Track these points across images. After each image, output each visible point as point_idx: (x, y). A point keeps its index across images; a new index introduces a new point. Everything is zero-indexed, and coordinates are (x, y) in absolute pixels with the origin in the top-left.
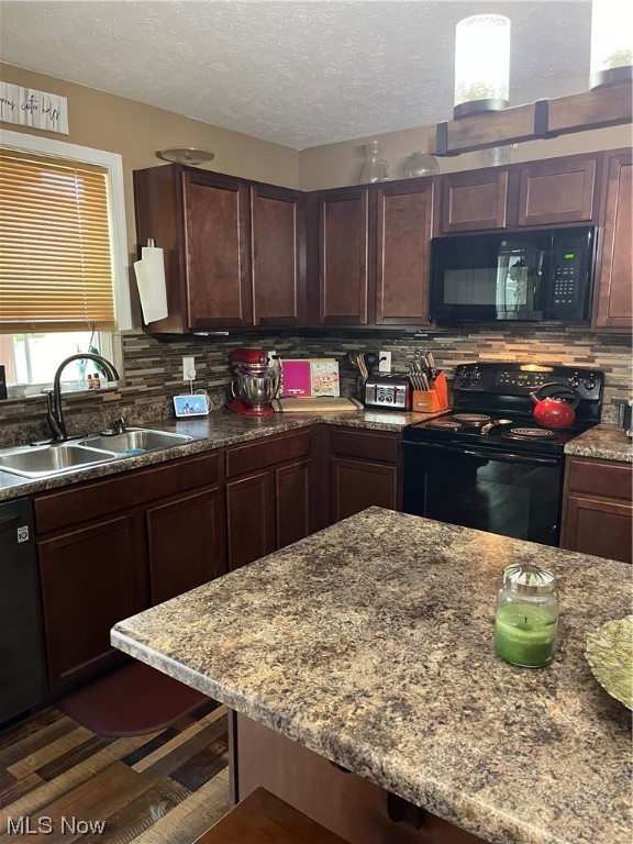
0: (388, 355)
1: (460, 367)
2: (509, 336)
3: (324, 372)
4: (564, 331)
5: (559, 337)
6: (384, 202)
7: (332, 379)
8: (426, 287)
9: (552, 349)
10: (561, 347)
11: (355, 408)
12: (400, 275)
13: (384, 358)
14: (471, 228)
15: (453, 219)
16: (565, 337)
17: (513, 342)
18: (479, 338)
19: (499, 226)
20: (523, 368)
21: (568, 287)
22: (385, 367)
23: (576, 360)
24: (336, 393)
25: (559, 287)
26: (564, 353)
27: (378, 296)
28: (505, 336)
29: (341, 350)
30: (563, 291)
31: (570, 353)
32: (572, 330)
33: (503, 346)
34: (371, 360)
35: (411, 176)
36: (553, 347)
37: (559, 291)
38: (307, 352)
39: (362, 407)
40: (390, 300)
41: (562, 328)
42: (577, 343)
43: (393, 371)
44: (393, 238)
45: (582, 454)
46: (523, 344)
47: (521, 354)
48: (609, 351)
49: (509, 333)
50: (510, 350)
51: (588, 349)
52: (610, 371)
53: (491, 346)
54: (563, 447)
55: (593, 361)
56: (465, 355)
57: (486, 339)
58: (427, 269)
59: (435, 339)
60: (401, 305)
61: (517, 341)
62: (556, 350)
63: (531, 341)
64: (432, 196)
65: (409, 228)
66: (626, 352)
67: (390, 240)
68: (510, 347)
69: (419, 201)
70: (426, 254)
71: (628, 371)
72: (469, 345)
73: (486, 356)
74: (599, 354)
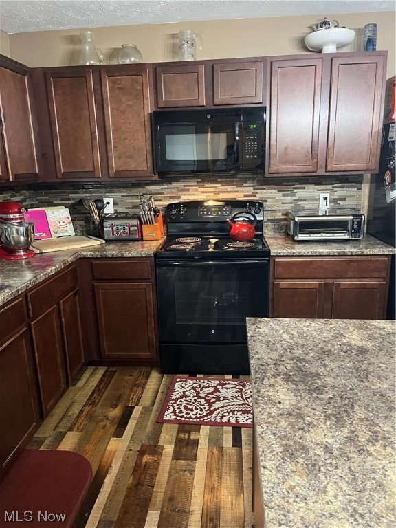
0: (111, 200)
1: (170, 206)
2: (200, 182)
3: (58, 216)
4: (236, 178)
5: (233, 182)
6: (107, 82)
7: (66, 222)
8: (149, 148)
9: (229, 190)
10: (235, 188)
11: (99, 243)
12: (126, 139)
13: (108, 203)
14: (180, 105)
15: (165, 98)
16: (237, 181)
17: (203, 187)
18: (179, 185)
19: (201, 105)
20: (205, 204)
21: (254, 147)
22: (109, 210)
23: (245, 196)
24: (72, 233)
25: (248, 147)
26: (237, 192)
27: (109, 155)
28: (198, 182)
29: (69, 199)
30: (251, 150)
31: (241, 192)
32: (241, 176)
33: (197, 190)
34: (99, 205)
35: (121, 63)
36: (230, 188)
37: (248, 150)
38: (37, 203)
39: (104, 242)
40: (120, 158)
41: (234, 176)
42: (244, 185)
43: (116, 212)
44: (118, 110)
45: (282, 254)
46: (210, 187)
47: (210, 194)
48: (264, 189)
49: (200, 180)
50: (202, 192)
51: (252, 188)
52: (266, 201)
53: (188, 190)
54: (270, 252)
55: (255, 196)
56: (170, 197)
57: (184, 186)
58: (148, 134)
59: (147, 187)
60: (129, 162)
61: (206, 185)
62: (232, 190)
63: (215, 185)
64: (148, 79)
65: (130, 103)
66: (275, 189)
67: (116, 111)
68: (202, 190)
69: (137, 82)
70: (146, 123)
71: (276, 200)
72: (173, 190)
73: (186, 197)
74: (258, 191)
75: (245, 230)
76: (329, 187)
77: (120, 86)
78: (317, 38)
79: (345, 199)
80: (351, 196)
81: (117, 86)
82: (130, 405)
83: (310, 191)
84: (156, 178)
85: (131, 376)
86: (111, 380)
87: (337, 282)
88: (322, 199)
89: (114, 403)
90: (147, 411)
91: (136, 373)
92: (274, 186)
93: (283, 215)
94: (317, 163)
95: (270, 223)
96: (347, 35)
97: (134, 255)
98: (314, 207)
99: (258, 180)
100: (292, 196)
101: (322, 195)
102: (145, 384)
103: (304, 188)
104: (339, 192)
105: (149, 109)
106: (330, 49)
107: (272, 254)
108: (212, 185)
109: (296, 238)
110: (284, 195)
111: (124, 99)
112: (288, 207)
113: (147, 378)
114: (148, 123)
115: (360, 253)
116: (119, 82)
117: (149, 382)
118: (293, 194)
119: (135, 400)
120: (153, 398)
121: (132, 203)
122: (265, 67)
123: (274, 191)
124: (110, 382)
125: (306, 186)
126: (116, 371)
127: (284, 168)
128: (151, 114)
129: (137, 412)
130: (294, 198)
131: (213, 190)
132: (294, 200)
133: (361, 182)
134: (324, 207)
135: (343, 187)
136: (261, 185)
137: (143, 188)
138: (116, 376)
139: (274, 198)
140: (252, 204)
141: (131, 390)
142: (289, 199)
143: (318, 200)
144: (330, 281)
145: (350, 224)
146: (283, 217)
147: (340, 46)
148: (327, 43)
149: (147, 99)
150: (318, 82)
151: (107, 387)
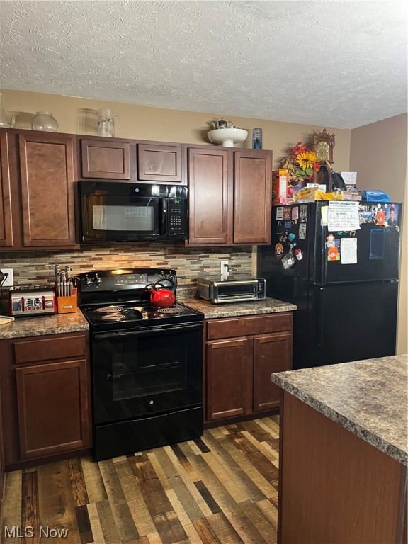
0: (10, 271)
2: (114, 251)
5: (146, 250)
6: (25, 146)
9: (142, 258)
12: (45, 206)
13: (6, 275)
14: (105, 177)
15: (90, 168)
16: (149, 250)
17: (117, 255)
18: (92, 254)
19: (126, 178)
21: (178, 220)
23: (158, 264)
25: (173, 220)
26: (150, 260)
27: (25, 223)
28: (111, 251)
30: (176, 223)
31: (154, 260)
32: (154, 246)
37: (173, 223)
39: (13, 319)
40: (37, 226)
41: (147, 245)
42: (157, 253)
43: (15, 284)
44: (37, 176)
45: (214, 317)
46: (124, 256)
47: (123, 263)
48: (175, 257)
49: (113, 249)
50: (115, 261)
51: (163, 257)
52: (177, 269)
53: (101, 259)
54: (203, 315)
55: (167, 264)
56: (82, 267)
57: (97, 255)
58: (71, 203)
59: (55, 256)
60: (48, 230)
61: (120, 254)
62: (145, 258)
63: (129, 254)
64: (72, 150)
65: (51, 170)
66: (184, 257)
67: (34, 178)
68: (115, 258)
69: (60, 151)
70: (70, 191)
71: (186, 268)
72: (84, 259)
73: (98, 266)
74: (169, 259)
75: (167, 297)
76: (228, 255)
77: (40, 152)
78: (219, 133)
79: (240, 266)
80: (244, 263)
81: (37, 152)
82: (79, 505)
83: (213, 259)
84: (78, 247)
85: (59, 473)
86: (36, 483)
87: (257, 337)
88: (222, 266)
89: (58, 507)
90: (103, 506)
91: (63, 469)
92: (183, 255)
93: (192, 281)
94: (227, 235)
95: (181, 289)
96: (241, 134)
97: (67, 330)
98: (216, 273)
99: (169, 250)
100: (198, 263)
101: (224, 262)
102: (82, 478)
103: (208, 257)
104: (235, 261)
105: (73, 178)
106: (229, 144)
107: (206, 317)
108: (125, 254)
109: (216, 302)
110: (192, 263)
111: (45, 165)
112: (195, 274)
113: (80, 470)
114: (71, 192)
115: (272, 311)
116: (39, 148)
117: (85, 475)
118: (199, 262)
119: (81, 498)
120: (101, 490)
121: (36, 273)
122: (182, 151)
123: (183, 259)
124: (37, 487)
125: (210, 255)
126: (35, 472)
127: (201, 240)
128: (74, 183)
129: (92, 510)
130: (200, 265)
131: (127, 258)
132: (201, 267)
133: (251, 252)
134: (225, 273)
135: (238, 255)
136: (172, 254)
137: (50, 257)
138: (40, 478)
139: (184, 266)
140: (166, 271)
141: (70, 489)
142: (196, 266)
143: (219, 267)
144: (252, 337)
145: (257, 287)
146: (192, 283)
147: (235, 142)
148: (227, 139)
149: (71, 168)
150: (225, 169)
151: (36, 492)
